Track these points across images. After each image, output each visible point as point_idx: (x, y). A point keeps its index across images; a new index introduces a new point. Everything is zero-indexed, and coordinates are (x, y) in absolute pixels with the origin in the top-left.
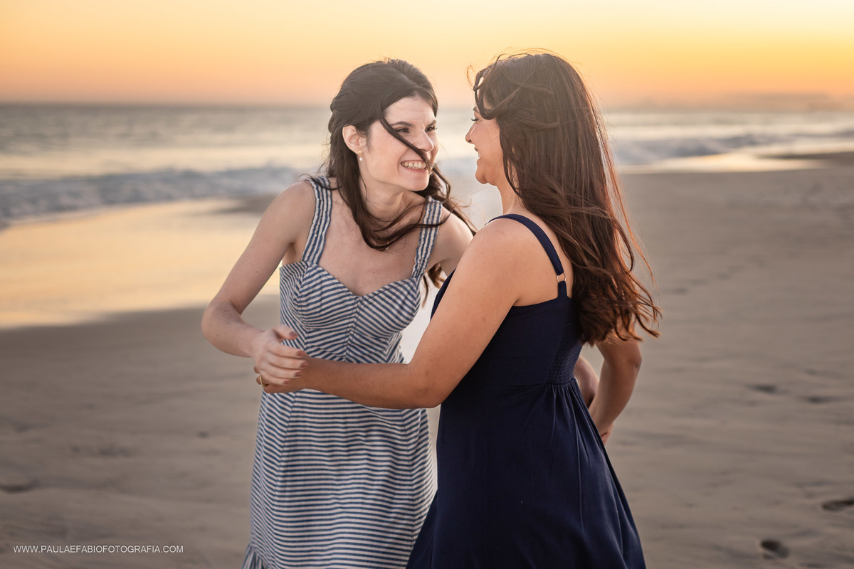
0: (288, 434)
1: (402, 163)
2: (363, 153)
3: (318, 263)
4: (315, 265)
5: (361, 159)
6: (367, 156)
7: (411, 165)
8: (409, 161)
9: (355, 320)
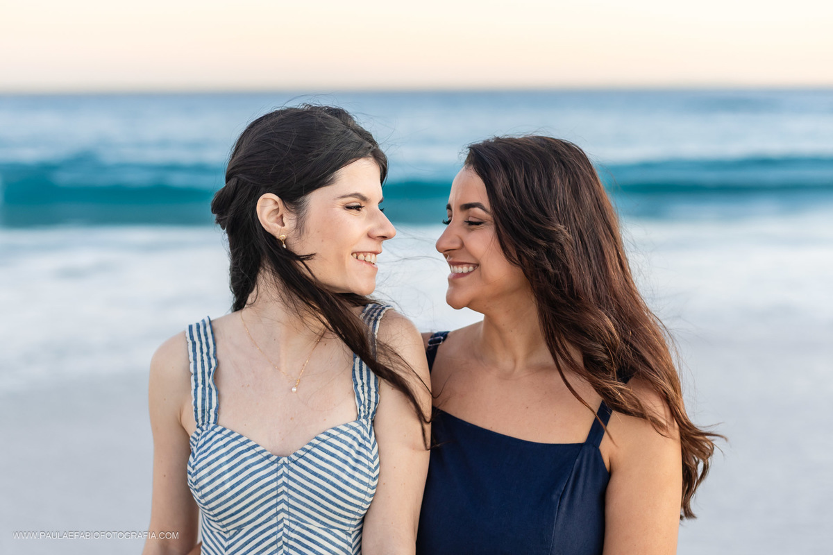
3: (216, 421)
4: (212, 425)
9: (284, 497)
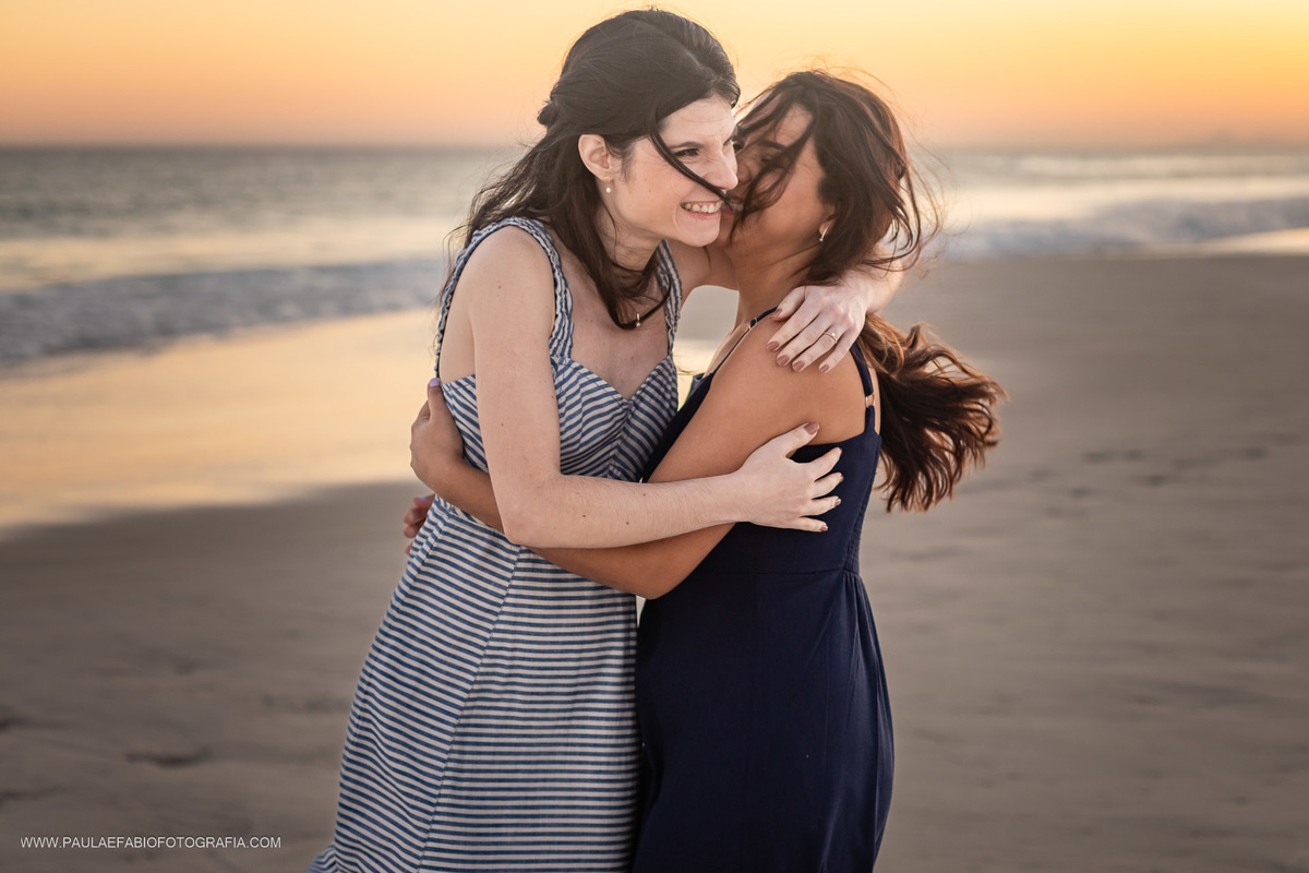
0: (482, 669)
1: (683, 206)
2: (613, 181)
3: (569, 356)
4: (567, 361)
5: (608, 190)
6: (621, 186)
7: (696, 208)
8: (693, 203)
